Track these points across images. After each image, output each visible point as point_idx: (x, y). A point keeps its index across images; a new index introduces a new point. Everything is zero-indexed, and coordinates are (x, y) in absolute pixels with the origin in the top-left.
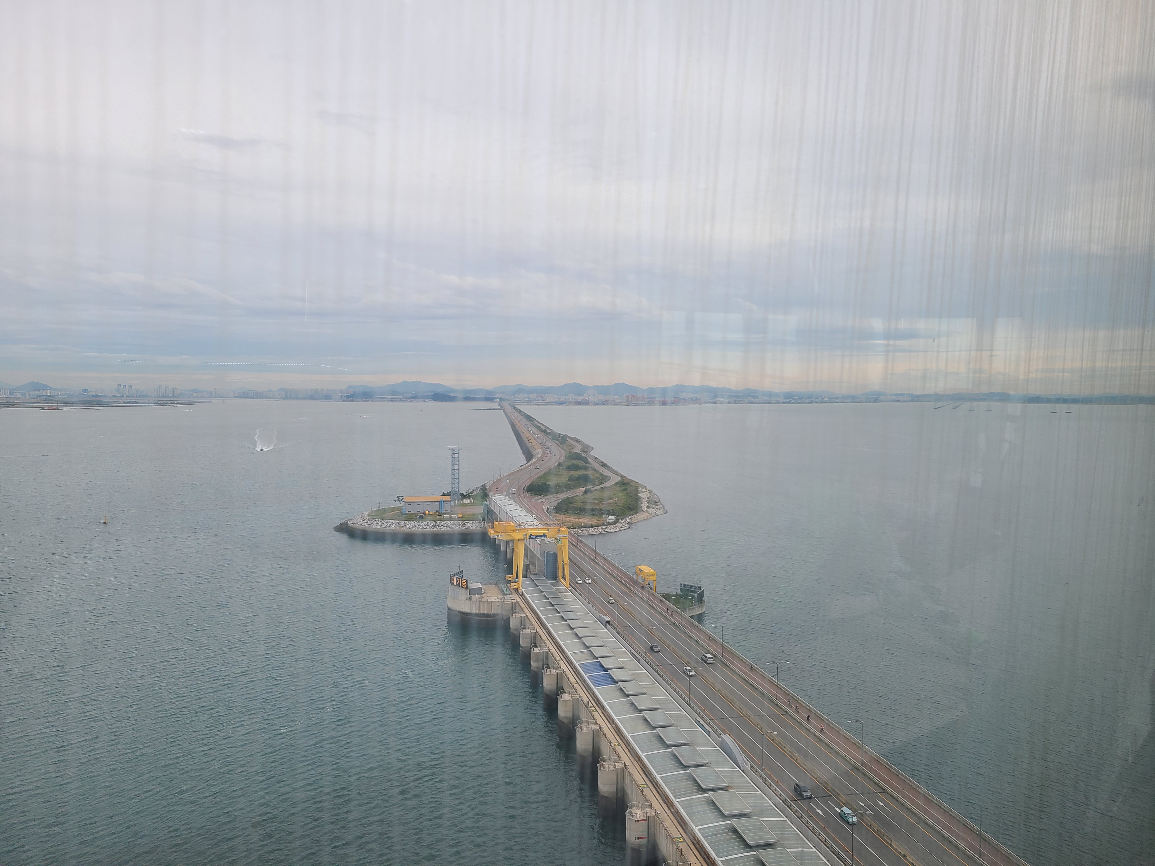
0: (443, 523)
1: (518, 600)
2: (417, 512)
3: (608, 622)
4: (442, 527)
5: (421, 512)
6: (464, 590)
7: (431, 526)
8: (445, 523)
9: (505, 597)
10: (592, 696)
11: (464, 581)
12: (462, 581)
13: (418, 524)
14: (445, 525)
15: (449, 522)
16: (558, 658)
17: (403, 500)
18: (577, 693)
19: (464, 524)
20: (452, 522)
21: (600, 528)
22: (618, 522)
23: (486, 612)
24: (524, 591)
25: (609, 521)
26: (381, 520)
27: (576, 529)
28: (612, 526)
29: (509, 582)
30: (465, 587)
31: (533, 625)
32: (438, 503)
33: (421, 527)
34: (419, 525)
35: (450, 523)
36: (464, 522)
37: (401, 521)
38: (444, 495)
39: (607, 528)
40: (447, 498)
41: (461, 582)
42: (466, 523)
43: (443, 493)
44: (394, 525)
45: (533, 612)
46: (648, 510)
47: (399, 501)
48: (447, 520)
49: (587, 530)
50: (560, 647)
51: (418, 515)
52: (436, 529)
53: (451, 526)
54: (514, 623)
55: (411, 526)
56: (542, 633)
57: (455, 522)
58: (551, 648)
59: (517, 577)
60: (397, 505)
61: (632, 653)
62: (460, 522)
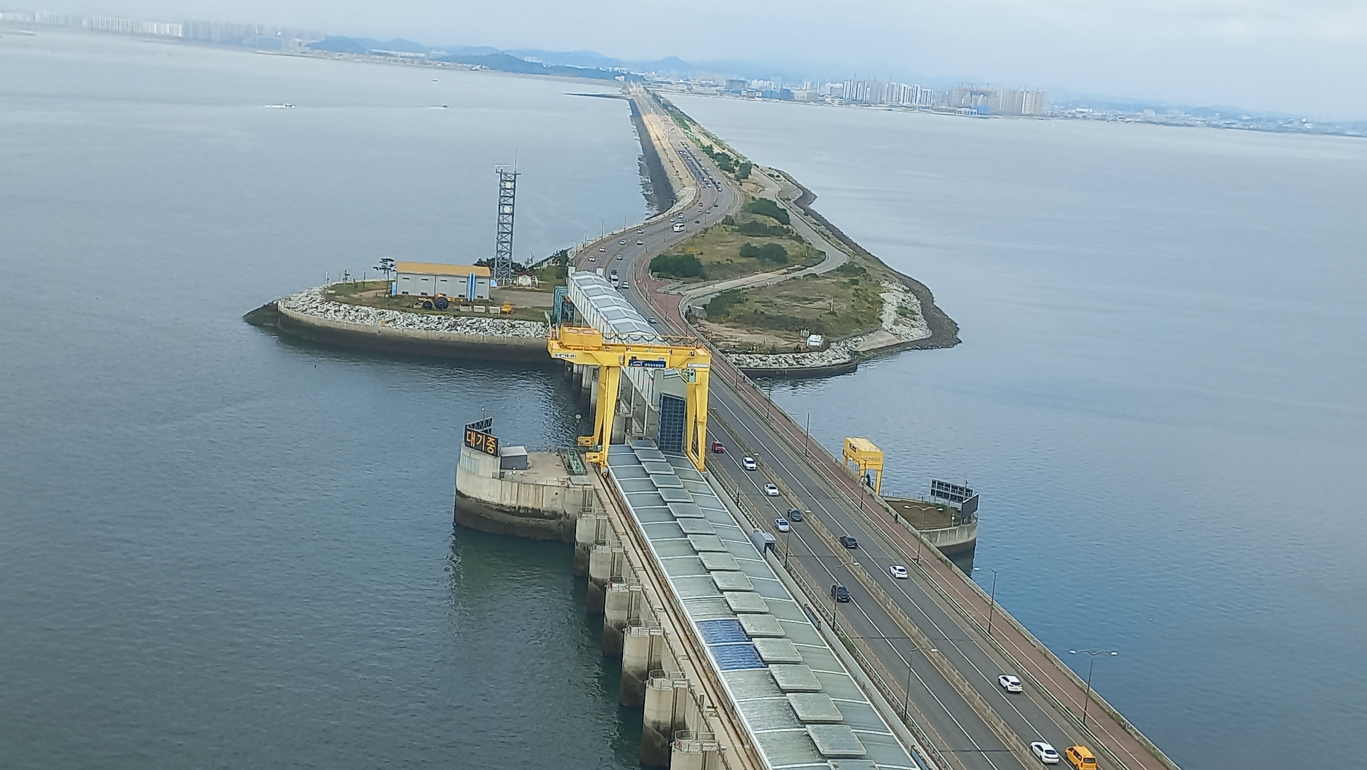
0: (470, 321)
1: (597, 487)
2: (420, 295)
3: (769, 545)
4: (468, 329)
5: (428, 295)
6: (490, 458)
7: (446, 324)
8: (474, 321)
9: (572, 478)
10: (715, 686)
11: (491, 440)
12: (487, 440)
13: (420, 319)
14: (475, 326)
15: (483, 321)
16: (657, 606)
17: (393, 268)
18: (684, 677)
19: (513, 326)
20: (488, 320)
21: (791, 356)
22: (828, 348)
23: (530, 505)
24: (611, 471)
25: (812, 344)
26: (346, 306)
27: (741, 355)
28: (815, 355)
29: (587, 449)
30: (492, 452)
31: (618, 539)
32: (465, 280)
33: (426, 326)
34: (421, 322)
35: (486, 322)
36: (513, 323)
37: (385, 311)
38: (480, 264)
39: (804, 357)
40: (486, 271)
41: (486, 442)
42: (517, 326)
43: (478, 260)
44: (371, 317)
45: (623, 513)
46: (894, 327)
47: (385, 269)
48: (480, 315)
49: (764, 358)
50: (667, 585)
51: (422, 301)
52: (456, 332)
53: (487, 328)
54: (584, 532)
55: (406, 322)
56: (636, 557)
57: (495, 321)
58: (648, 586)
59: (601, 443)
60: (382, 277)
61: (809, 608)
62: (506, 321)
